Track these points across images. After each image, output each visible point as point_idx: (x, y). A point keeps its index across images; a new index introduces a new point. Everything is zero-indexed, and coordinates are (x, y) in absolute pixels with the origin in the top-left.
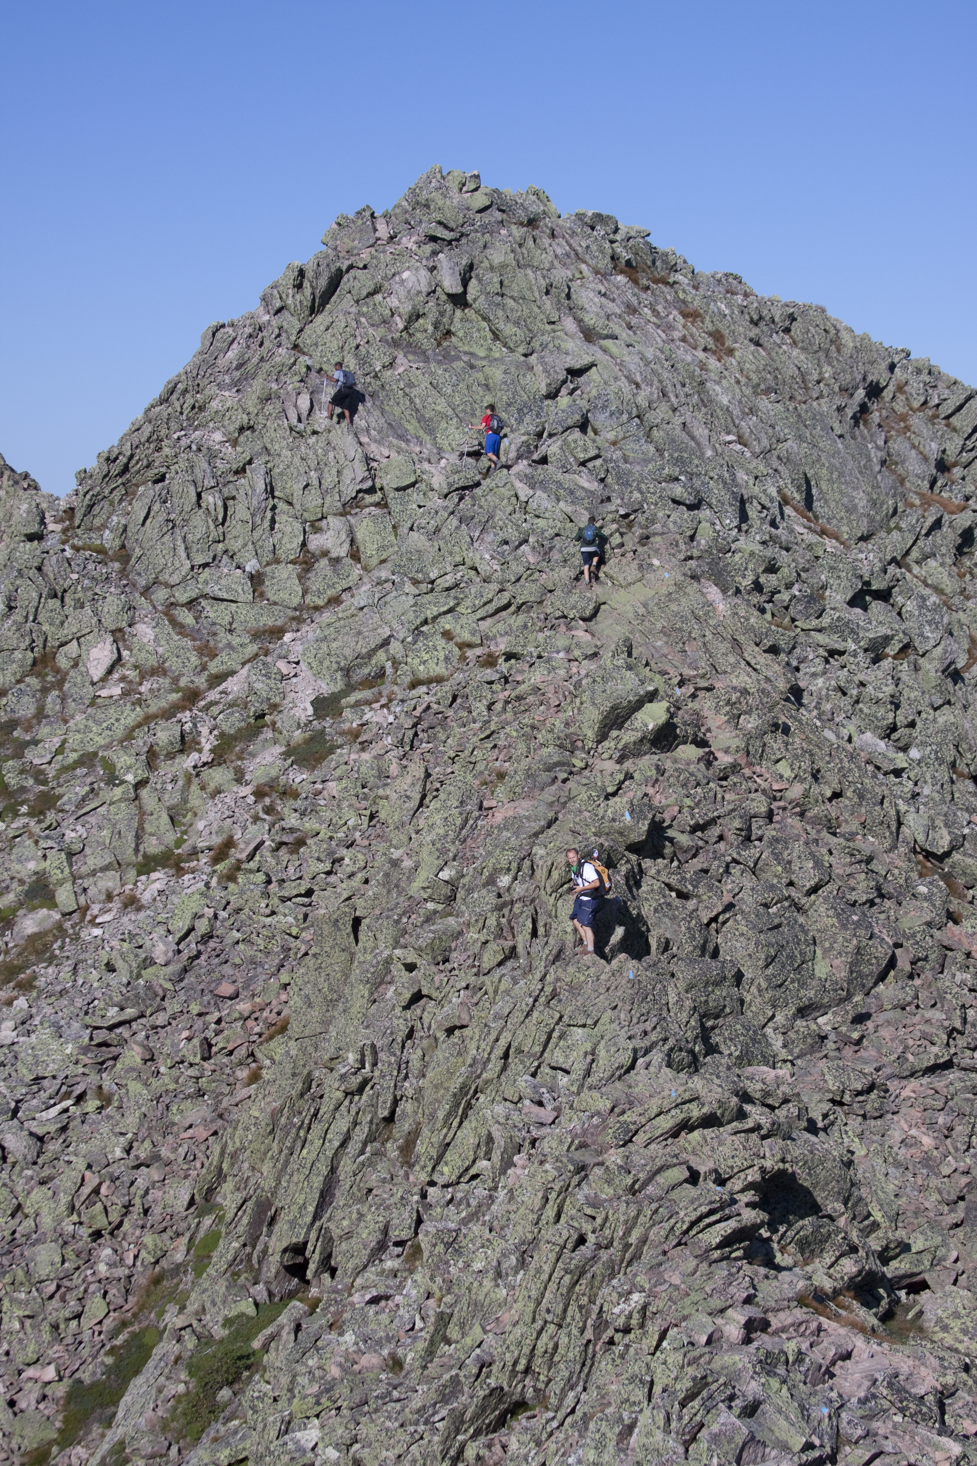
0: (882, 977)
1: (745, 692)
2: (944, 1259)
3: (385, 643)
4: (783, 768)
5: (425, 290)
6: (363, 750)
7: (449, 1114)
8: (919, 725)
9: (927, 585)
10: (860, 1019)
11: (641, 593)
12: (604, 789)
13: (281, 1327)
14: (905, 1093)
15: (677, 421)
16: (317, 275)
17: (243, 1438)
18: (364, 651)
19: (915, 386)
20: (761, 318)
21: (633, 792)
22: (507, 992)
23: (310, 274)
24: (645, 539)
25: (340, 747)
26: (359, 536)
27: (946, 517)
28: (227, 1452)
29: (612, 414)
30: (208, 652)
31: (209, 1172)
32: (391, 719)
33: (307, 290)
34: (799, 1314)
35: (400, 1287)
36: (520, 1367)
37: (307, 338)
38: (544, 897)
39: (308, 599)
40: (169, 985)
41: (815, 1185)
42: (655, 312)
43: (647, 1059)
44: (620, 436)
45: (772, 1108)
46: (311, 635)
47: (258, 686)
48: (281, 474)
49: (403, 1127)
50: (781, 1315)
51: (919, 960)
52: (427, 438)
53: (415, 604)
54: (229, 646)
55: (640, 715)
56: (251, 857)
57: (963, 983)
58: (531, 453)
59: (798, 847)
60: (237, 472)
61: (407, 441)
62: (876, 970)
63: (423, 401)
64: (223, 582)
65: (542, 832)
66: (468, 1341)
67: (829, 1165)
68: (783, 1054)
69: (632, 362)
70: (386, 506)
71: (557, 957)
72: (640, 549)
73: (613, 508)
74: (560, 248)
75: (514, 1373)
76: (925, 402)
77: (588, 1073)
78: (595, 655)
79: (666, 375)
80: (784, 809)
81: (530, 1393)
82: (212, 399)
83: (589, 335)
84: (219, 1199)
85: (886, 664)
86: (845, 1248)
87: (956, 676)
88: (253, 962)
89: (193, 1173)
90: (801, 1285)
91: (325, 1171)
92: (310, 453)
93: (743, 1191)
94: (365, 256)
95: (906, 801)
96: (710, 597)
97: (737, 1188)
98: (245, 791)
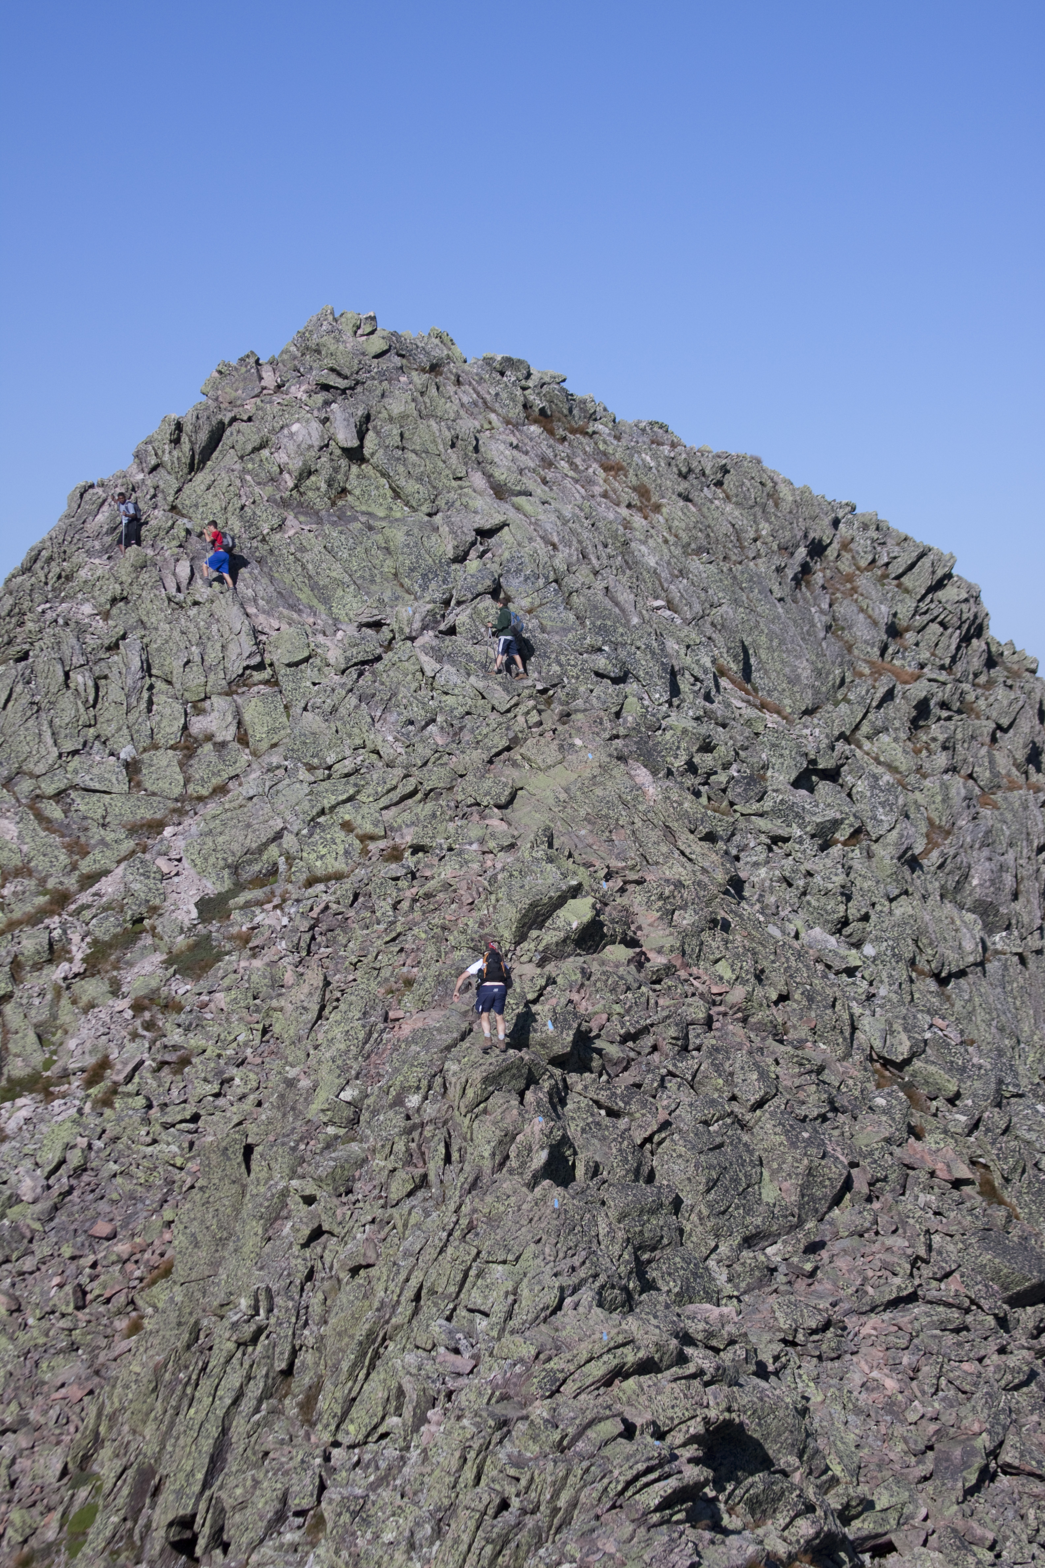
0: (837, 1201)
1: (679, 885)
2: (912, 1517)
3: (278, 836)
4: (723, 969)
5: (317, 443)
6: (254, 956)
7: (354, 1365)
8: (873, 918)
9: (879, 763)
10: (814, 1248)
11: (562, 776)
12: (523, 995)
14: (865, 1331)
15: (599, 585)
16: (197, 429)
18: (254, 845)
19: (862, 544)
20: (690, 471)
21: (555, 998)
22: (418, 1226)
23: (188, 428)
24: (565, 717)
25: (229, 953)
26: (247, 717)
27: (899, 687)
29: (527, 579)
30: (78, 849)
31: (84, 1437)
32: (285, 921)
33: (186, 446)
37: (186, 499)
38: (458, 1118)
39: (191, 788)
40: (37, 1226)
41: (766, 1437)
42: (572, 464)
43: (575, 1298)
44: (537, 602)
45: (717, 1351)
46: (194, 829)
47: (136, 886)
48: (159, 650)
49: (303, 1380)
51: (878, 1180)
52: (321, 608)
53: (311, 793)
54: (103, 842)
55: (562, 913)
56: (129, 1079)
57: (927, 1205)
58: (437, 622)
59: (740, 1057)
60: (109, 649)
61: (300, 612)
62: (830, 1192)
63: (316, 567)
64: (95, 771)
65: (455, 1045)
67: (780, 1413)
68: (728, 1289)
69: (548, 521)
70: (276, 683)
71: (474, 1186)
72: (560, 728)
73: (529, 682)
74: (467, 396)
76: (874, 561)
77: (510, 1315)
78: (512, 846)
79: (585, 535)
80: (725, 1014)
82: (80, 567)
83: (500, 492)
84: (96, 1468)
85: (836, 851)
86: (801, 1507)
87: (913, 863)
88: (132, 1197)
89: (66, 1438)
90: (751, 1550)
91: (215, 1432)
92: (192, 626)
93: (684, 1445)
94: (250, 407)
95: (861, 1003)
96: (638, 780)
97: (678, 1442)
98: (123, 1004)
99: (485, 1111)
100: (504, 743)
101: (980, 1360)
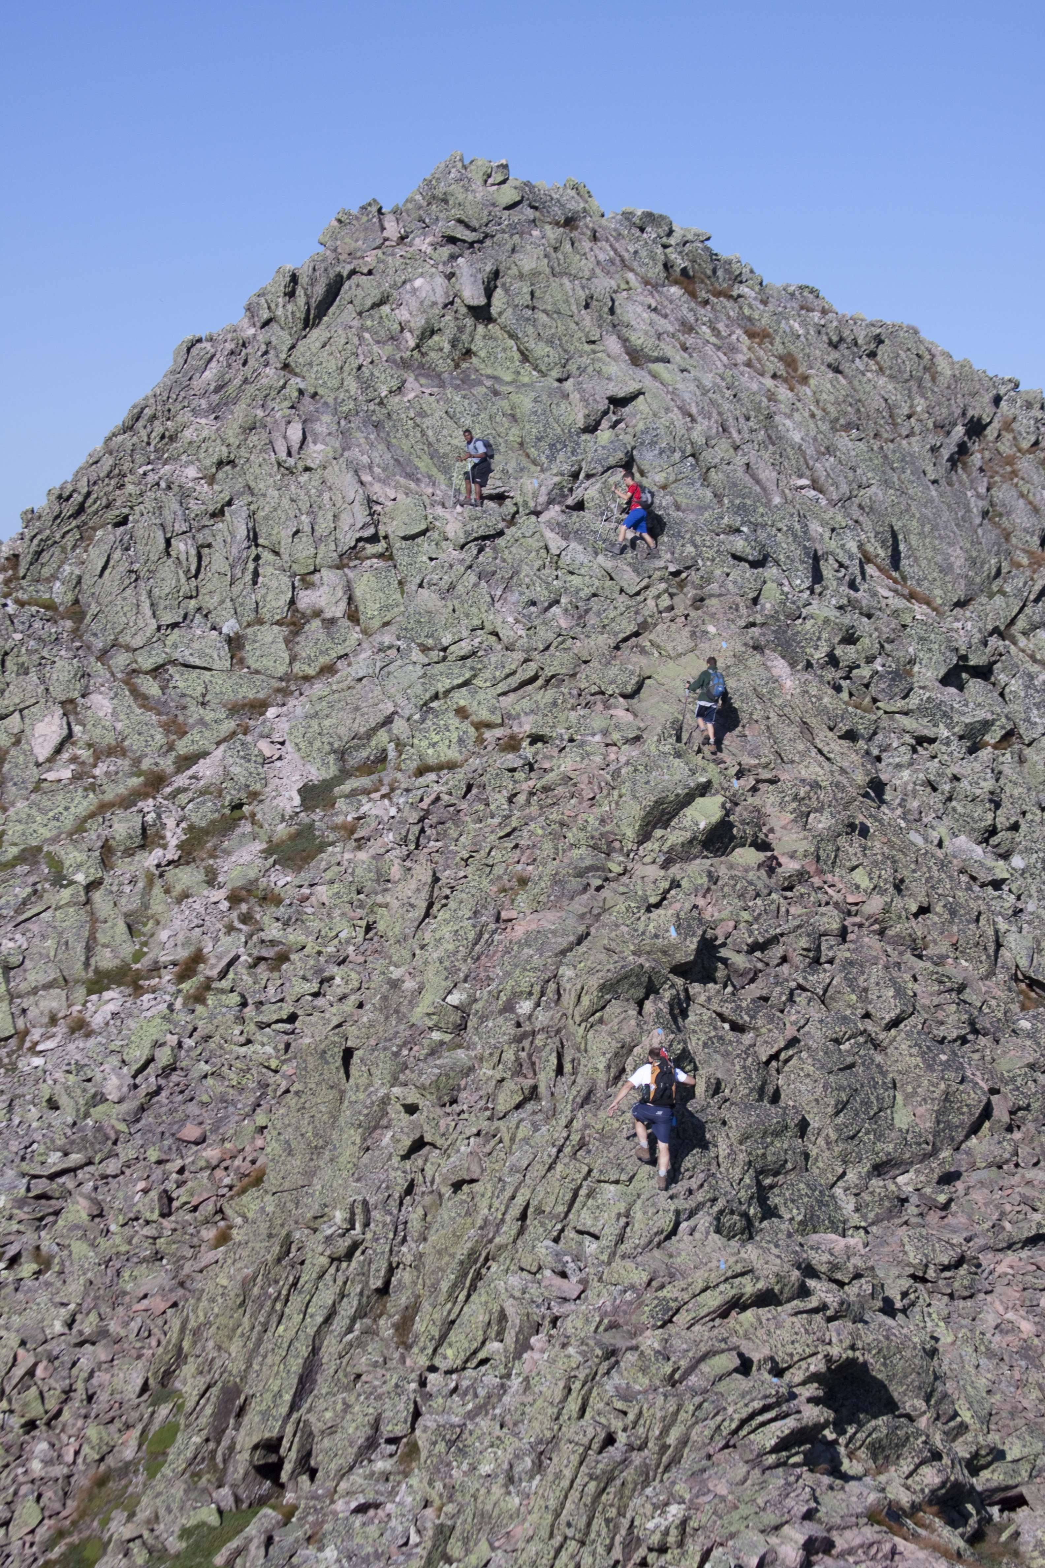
0: (975, 1129)
1: (816, 785)
3: (388, 721)
4: (860, 877)
5: (441, 300)
6: (359, 848)
7: (454, 1286)
8: (1024, 827)
9: (1035, 661)
10: (948, 1178)
11: (693, 665)
12: (645, 898)
13: (249, 1540)
14: (1000, 1269)
15: (739, 461)
16: (313, 282)
18: (362, 730)
19: (1025, 423)
20: (841, 340)
21: (679, 903)
22: (526, 1140)
23: (303, 280)
24: (699, 601)
25: (332, 844)
26: (358, 593)
29: (662, 452)
30: (176, 728)
31: (166, 1352)
32: (393, 811)
33: (301, 300)
34: (869, 1533)
35: (393, 1493)
37: (300, 356)
38: (572, 1028)
39: (296, 667)
40: (122, 1127)
41: (891, 1378)
42: (715, 331)
43: (692, 1222)
44: (672, 478)
45: (841, 1284)
46: (299, 711)
47: (235, 770)
48: (266, 518)
49: (399, 1300)
50: (848, 1534)
51: (1020, 1109)
52: (441, 478)
53: (424, 676)
54: (202, 721)
55: (690, 812)
56: (223, 974)
58: (565, 497)
59: (876, 972)
60: (213, 515)
61: (417, 481)
62: (967, 1120)
63: (437, 434)
64: (196, 645)
65: (571, 949)
66: (473, 1559)
67: (907, 1353)
68: (856, 1219)
69: (687, 390)
70: (391, 557)
71: (587, 1099)
72: (693, 614)
73: (661, 564)
74: (604, 252)
76: (1036, 443)
77: (621, 1239)
78: (638, 738)
79: (726, 406)
80: (861, 926)
82: (185, 427)
83: (636, 357)
84: (178, 1385)
85: (985, 754)
86: (927, 1454)
88: (223, 1099)
89: (148, 1353)
90: (872, 1497)
91: (305, 1352)
92: (302, 493)
93: (804, 1383)
94: (371, 259)
95: (1007, 919)
96: (776, 672)
97: (797, 1379)
98: (218, 895)
99: (601, 1021)
100: (632, 628)
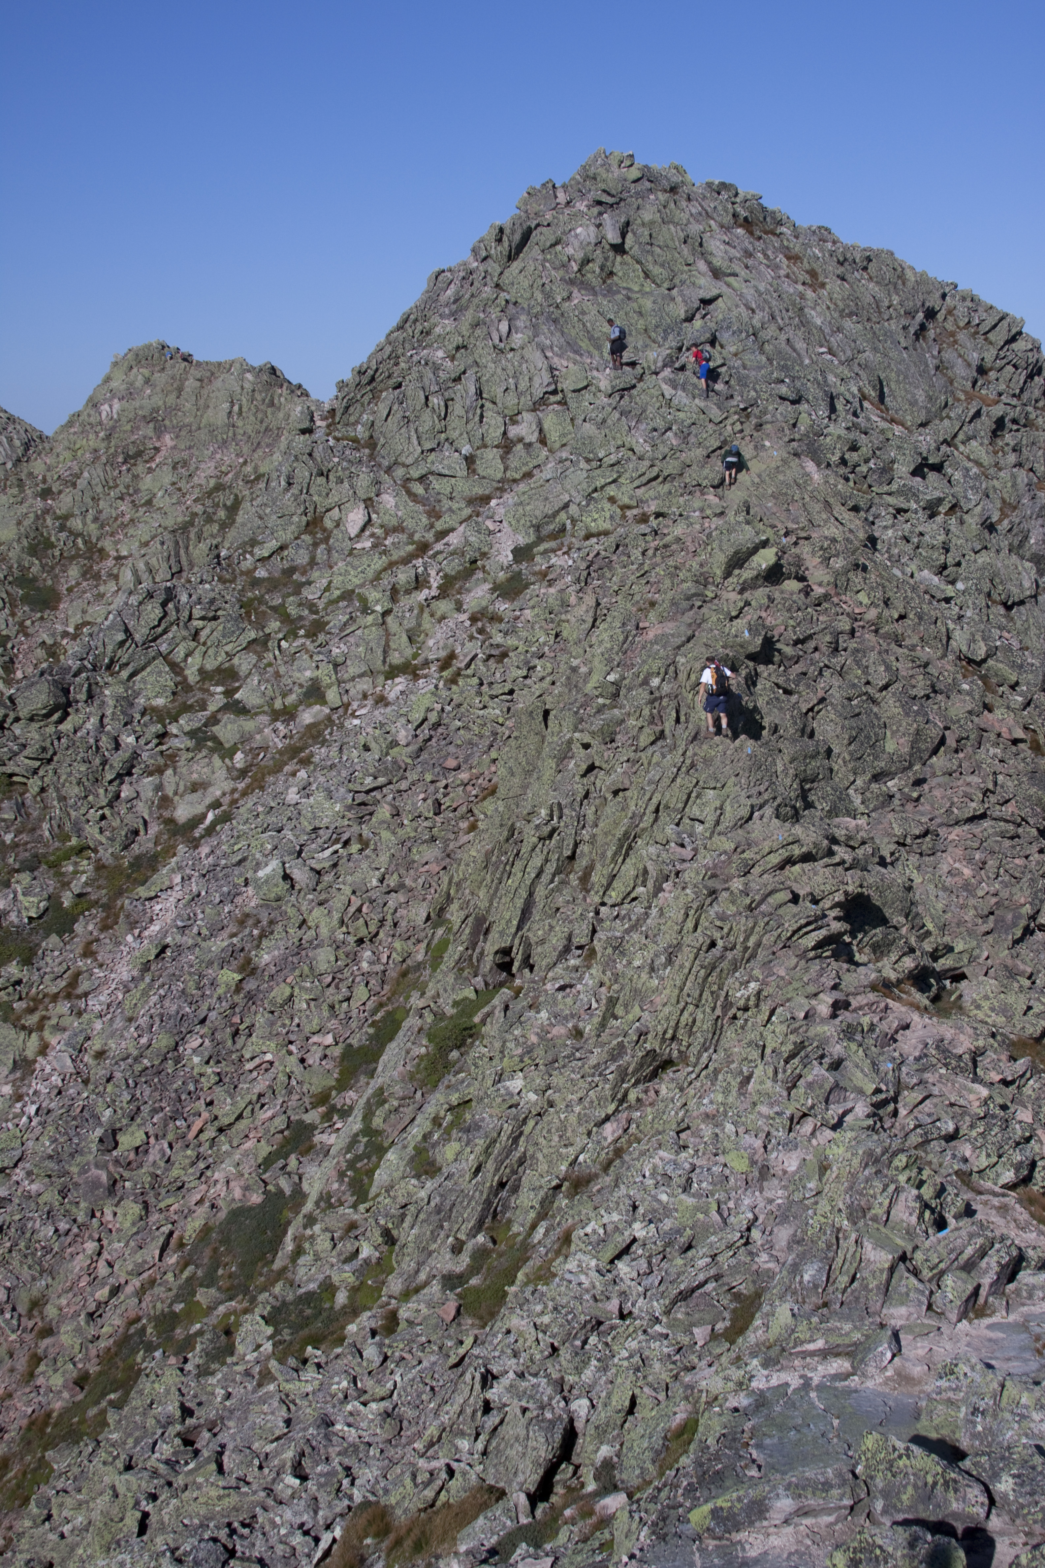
0: (935, 752)
1: (834, 540)
2: (978, 957)
3: (566, 506)
4: (863, 597)
5: (593, 241)
6: (550, 586)
7: (615, 854)
8: (964, 564)
9: (970, 460)
10: (919, 782)
11: (756, 467)
12: (729, 613)
13: (495, 1007)
14: (951, 837)
15: (783, 337)
16: (513, 232)
17: (468, 1086)
18: (550, 512)
19: (961, 310)
20: (845, 260)
21: (750, 615)
22: (658, 764)
23: (507, 231)
24: (759, 426)
25: (533, 584)
26: (546, 426)
27: (984, 408)
28: (457, 1095)
29: (734, 333)
30: (434, 514)
31: (440, 897)
32: (570, 562)
33: (506, 243)
34: (872, 997)
35: (581, 979)
36: (668, 1036)
37: (506, 279)
38: (685, 694)
39: (508, 474)
40: (409, 761)
41: (884, 904)
42: (765, 255)
43: (761, 812)
44: (740, 350)
45: (854, 848)
46: (511, 501)
47: (472, 539)
48: (487, 381)
49: (582, 863)
50: (859, 998)
51: (963, 739)
52: (596, 353)
53: (588, 477)
54: (450, 509)
55: (756, 558)
56: (468, 666)
57: (995, 755)
58: (674, 362)
59: (873, 656)
60: (454, 380)
61: (581, 355)
62: (931, 746)
63: (592, 325)
64: (446, 462)
65: (684, 646)
66: (630, 1017)
67: (894, 889)
68: (862, 808)
69: (749, 293)
70: (565, 404)
71: (695, 738)
72: (755, 434)
73: (735, 403)
74: (695, 208)
75: (663, 1040)
76: (969, 322)
77: (717, 823)
78: (722, 513)
79: (774, 303)
80: (863, 627)
81: (675, 1054)
82: (436, 325)
83: (717, 273)
84: (448, 916)
85: (939, 519)
86: (906, 949)
87: (991, 528)
88: (470, 743)
89: (429, 897)
90: (873, 976)
91: (525, 895)
92: (509, 365)
93: (831, 908)
94: (549, 217)
95: (954, 621)
96: (808, 469)
97: (827, 906)
98: (464, 617)
100: (718, 444)
101: (1027, 857)
